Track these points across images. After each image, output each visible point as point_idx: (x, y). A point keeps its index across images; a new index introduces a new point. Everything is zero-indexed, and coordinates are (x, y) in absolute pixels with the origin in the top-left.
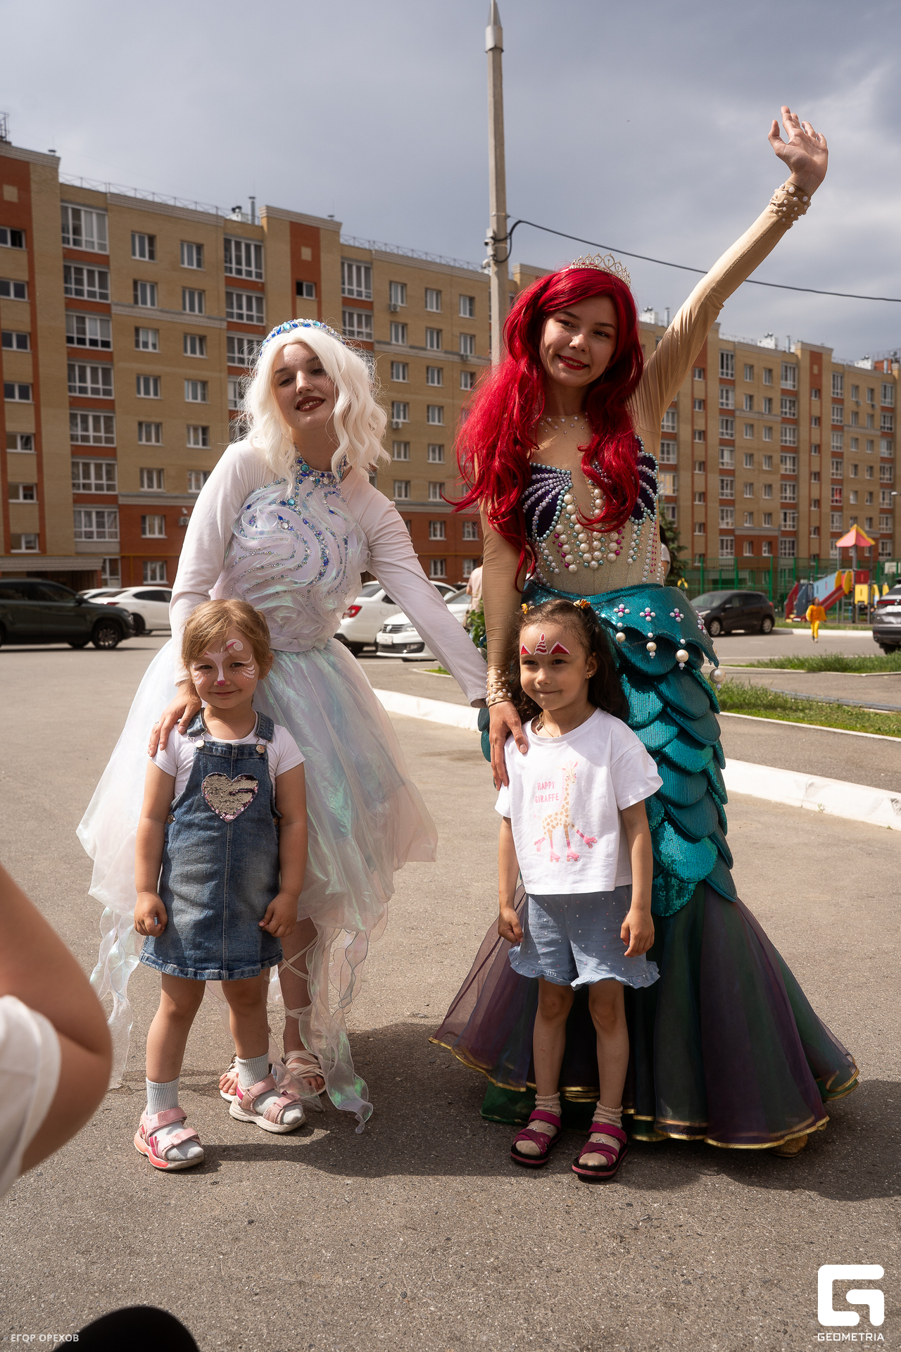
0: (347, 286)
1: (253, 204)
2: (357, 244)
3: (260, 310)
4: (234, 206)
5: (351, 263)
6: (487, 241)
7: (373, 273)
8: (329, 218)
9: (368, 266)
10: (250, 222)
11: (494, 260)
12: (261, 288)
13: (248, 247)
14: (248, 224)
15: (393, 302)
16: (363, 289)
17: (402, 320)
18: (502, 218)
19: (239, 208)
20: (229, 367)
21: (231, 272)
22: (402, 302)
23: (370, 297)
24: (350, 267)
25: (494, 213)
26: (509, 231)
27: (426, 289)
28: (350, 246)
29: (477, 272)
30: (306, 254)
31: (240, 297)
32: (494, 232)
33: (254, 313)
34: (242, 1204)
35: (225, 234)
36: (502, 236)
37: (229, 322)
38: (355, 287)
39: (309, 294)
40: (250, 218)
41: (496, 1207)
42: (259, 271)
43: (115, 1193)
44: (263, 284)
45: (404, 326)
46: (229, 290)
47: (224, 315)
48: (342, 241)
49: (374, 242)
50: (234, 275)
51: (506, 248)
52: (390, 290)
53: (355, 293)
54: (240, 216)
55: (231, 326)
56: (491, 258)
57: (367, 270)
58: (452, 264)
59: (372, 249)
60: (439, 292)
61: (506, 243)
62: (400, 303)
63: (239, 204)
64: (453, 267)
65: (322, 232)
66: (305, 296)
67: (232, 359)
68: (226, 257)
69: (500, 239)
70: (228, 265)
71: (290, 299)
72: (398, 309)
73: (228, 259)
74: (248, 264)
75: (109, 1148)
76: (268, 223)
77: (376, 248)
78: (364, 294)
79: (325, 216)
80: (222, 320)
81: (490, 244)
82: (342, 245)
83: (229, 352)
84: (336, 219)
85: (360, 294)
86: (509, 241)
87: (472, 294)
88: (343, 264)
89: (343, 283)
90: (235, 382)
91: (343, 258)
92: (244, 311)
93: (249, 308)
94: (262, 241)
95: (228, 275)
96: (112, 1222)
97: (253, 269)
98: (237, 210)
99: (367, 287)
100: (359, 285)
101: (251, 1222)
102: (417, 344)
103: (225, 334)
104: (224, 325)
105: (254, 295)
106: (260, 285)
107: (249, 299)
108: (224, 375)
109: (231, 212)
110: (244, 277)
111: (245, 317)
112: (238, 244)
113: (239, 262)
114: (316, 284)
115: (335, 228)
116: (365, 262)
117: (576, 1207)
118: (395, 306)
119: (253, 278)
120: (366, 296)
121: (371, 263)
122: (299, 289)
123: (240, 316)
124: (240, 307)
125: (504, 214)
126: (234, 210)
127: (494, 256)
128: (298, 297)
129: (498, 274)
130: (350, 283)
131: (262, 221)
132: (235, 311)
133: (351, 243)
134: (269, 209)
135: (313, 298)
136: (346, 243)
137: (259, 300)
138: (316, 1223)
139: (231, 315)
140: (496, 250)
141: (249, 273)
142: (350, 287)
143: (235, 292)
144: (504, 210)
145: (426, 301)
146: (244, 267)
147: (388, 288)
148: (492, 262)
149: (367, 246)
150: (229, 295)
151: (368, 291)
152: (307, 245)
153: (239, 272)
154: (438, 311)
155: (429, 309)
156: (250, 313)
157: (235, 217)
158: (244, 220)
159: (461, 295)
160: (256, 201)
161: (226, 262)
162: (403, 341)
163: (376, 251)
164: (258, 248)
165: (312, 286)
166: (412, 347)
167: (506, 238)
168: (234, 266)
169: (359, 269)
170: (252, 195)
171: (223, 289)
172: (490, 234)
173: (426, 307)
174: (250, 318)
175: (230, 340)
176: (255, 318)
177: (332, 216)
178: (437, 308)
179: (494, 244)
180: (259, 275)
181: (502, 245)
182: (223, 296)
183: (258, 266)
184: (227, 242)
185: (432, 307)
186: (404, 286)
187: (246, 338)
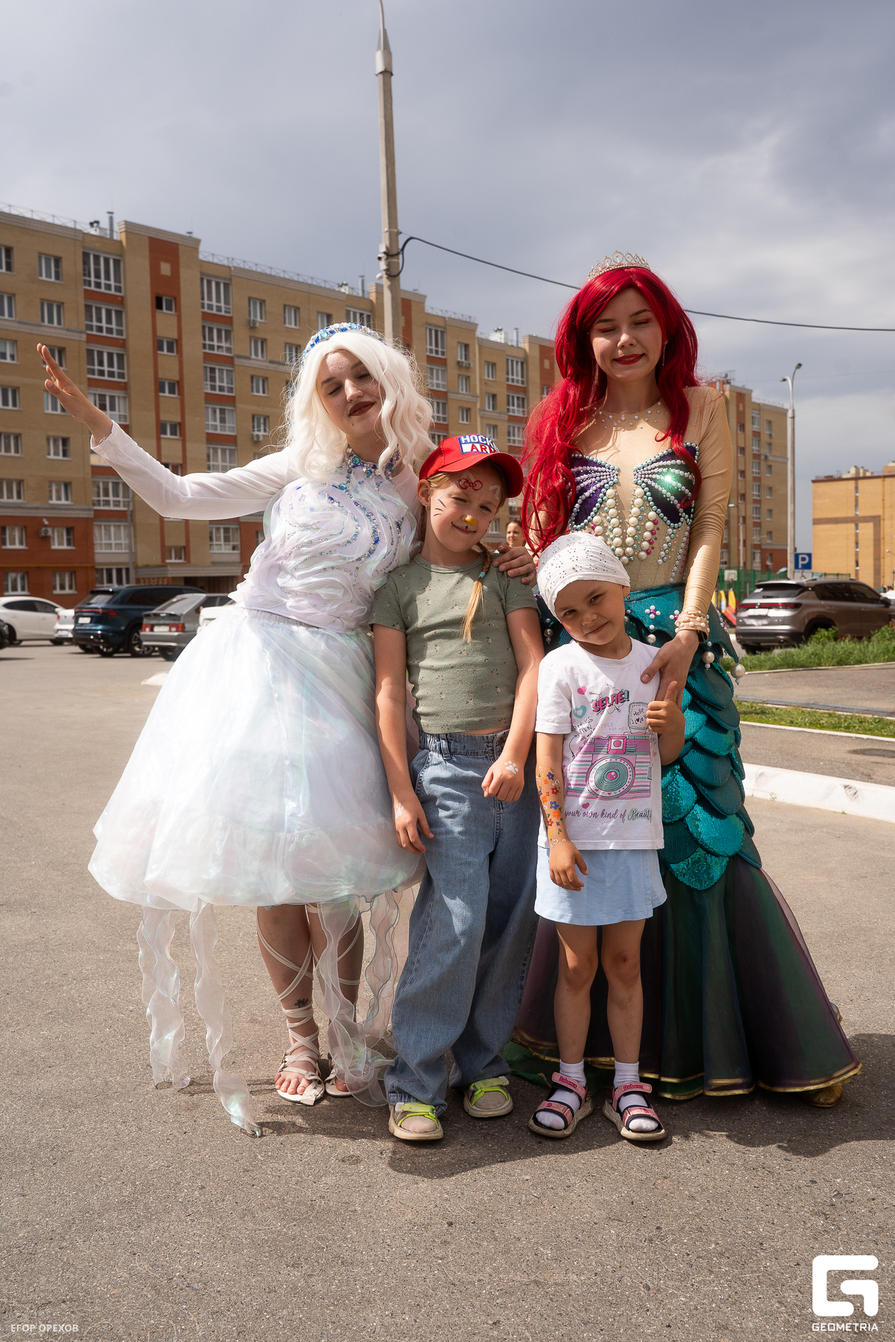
0: (206, 302)
1: (111, 219)
2: (216, 261)
3: (119, 323)
4: (92, 220)
5: (210, 278)
6: (380, 255)
7: (232, 289)
8: (188, 235)
9: (227, 282)
10: (108, 237)
11: (387, 274)
12: (121, 301)
13: (107, 261)
14: (106, 239)
15: (252, 318)
16: (222, 304)
17: (261, 335)
18: (394, 234)
19: (97, 222)
20: (89, 379)
21: (90, 285)
22: (261, 318)
23: (229, 313)
24: (209, 283)
25: (386, 229)
26: (400, 247)
27: (285, 306)
28: (209, 263)
29: (334, 290)
30: (165, 269)
31: (99, 310)
32: (387, 248)
33: (114, 326)
35: (84, 247)
36: (395, 252)
37: (88, 335)
38: (214, 303)
39: (169, 308)
40: (108, 232)
42: (118, 284)
44: (122, 297)
45: (264, 341)
46: (89, 303)
47: (83, 328)
48: (201, 257)
49: (233, 259)
50: (93, 288)
51: (398, 263)
52: (249, 306)
53: (215, 308)
54: (98, 230)
55: (90, 339)
56: (384, 272)
57: (226, 286)
58: (309, 281)
59: (231, 265)
60: (297, 309)
61: (398, 259)
62: (258, 319)
63: (97, 219)
64: (311, 285)
65: (181, 248)
66: (164, 310)
67: (92, 372)
68: (84, 270)
69: (392, 255)
70: (87, 278)
71: (149, 313)
72: (257, 325)
73: (87, 273)
74: (108, 278)
76: (127, 238)
77: (235, 265)
78: (223, 309)
79: (182, 231)
80: (81, 332)
81: (383, 259)
82: (202, 261)
83: (88, 364)
84: (195, 235)
85: (219, 309)
86: (401, 256)
87: (330, 312)
88: (202, 280)
89: (203, 299)
90: (95, 394)
91: (202, 273)
92: (104, 324)
93: (109, 321)
94: (121, 256)
95: (87, 288)
97: (112, 282)
98: (95, 225)
99: (226, 302)
100: (218, 300)
102: (276, 359)
103: (85, 347)
104: (84, 337)
105: (113, 308)
106: (119, 299)
107: (109, 312)
108: (85, 386)
109: (89, 226)
110: (103, 290)
111: (104, 330)
112: (97, 258)
113: (98, 276)
114: (175, 299)
115: (193, 244)
116: (224, 279)
118: (254, 322)
119: (113, 292)
120: (226, 312)
121: (230, 279)
122: (158, 303)
123: (100, 329)
124: (99, 320)
125: (396, 230)
126: (92, 224)
127: (387, 270)
128: (158, 311)
129: (391, 288)
130: (210, 298)
131: (119, 235)
132: (95, 323)
133: (210, 259)
134: (128, 224)
135: (173, 312)
136: (205, 259)
137: (119, 313)
139: (90, 327)
140: (389, 265)
141: (108, 287)
142: (210, 303)
143: (94, 305)
144: (396, 227)
145: (285, 318)
146: (103, 281)
147: (247, 304)
148: (385, 276)
149: (225, 263)
150: (88, 308)
151: (227, 306)
152: (166, 261)
153: (98, 285)
154: (297, 327)
155: (287, 325)
156: (109, 326)
157: (93, 231)
158: (102, 234)
159: (318, 312)
160: (114, 216)
161: (85, 275)
162: (262, 356)
163: (235, 267)
164: (117, 262)
165: (171, 301)
166: (271, 362)
167: (398, 254)
168: (93, 279)
169: (218, 285)
170: (110, 210)
171: (82, 302)
172: (383, 249)
173: (285, 323)
174: (110, 331)
175: (90, 352)
176: (114, 331)
177: (190, 233)
178: (296, 325)
179: (387, 259)
180: (118, 289)
181: (394, 260)
182: (82, 308)
183: (117, 279)
184: (86, 256)
185: (290, 324)
186: (262, 302)
187: (106, 350)
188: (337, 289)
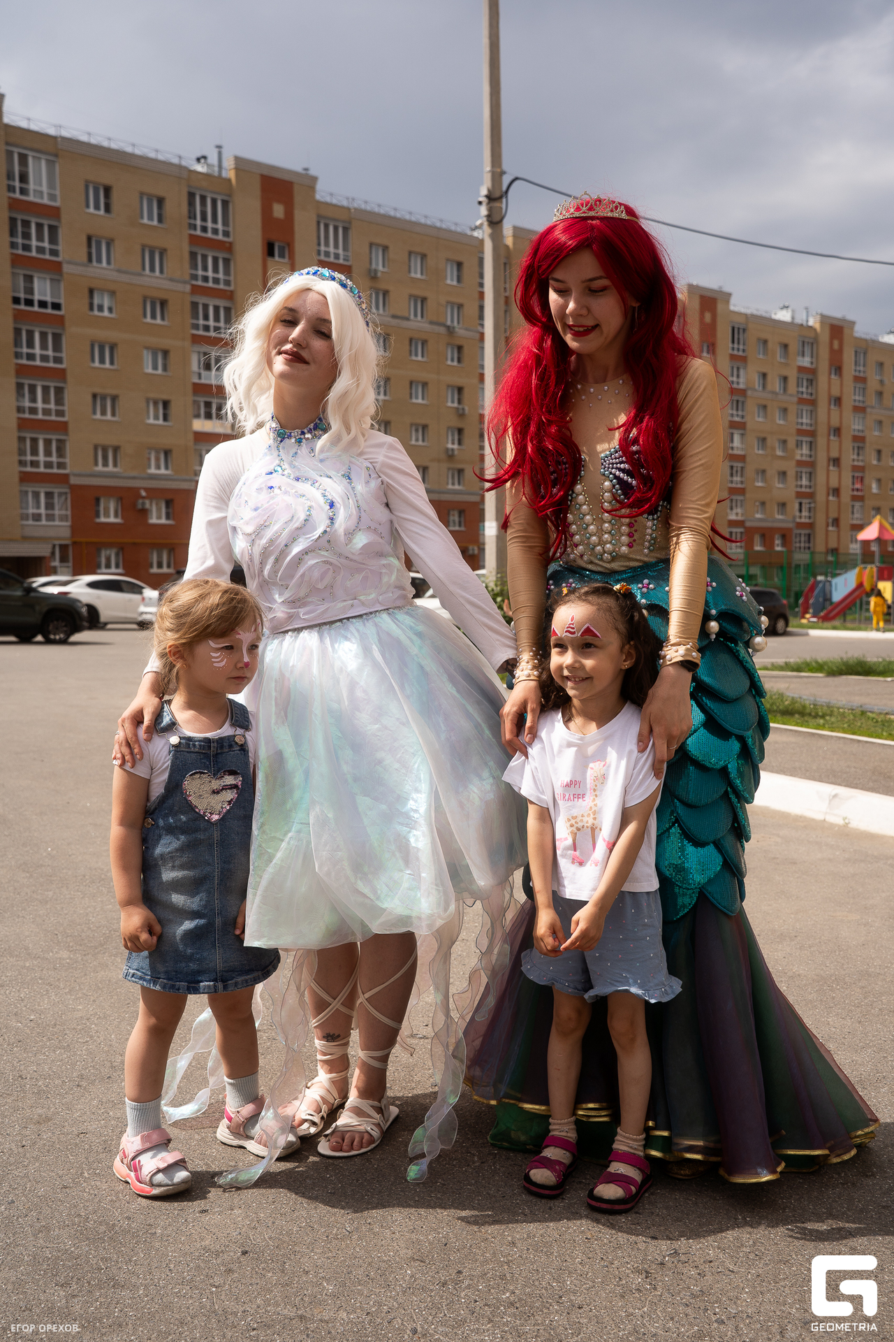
0: (323, 248)
1: (220, 154)
2: (334, 201)
3: (227, 272)
4: (199, 155)
5: (327, 222)
6: (481, 199)
7: (352, 234)
8: (304, 172)
9: (346, 225)
10: (216, 174)
11: (488, 221)
12: (228, 248)
13: (214, 202)
14: (214, 177)
15: (374, 266)
16: (340, 251)
17: (383, 286)
18: (497, 175)
19: (205, 157)
20: (193, 335)
21: (195, 229)
22: (384, 266)
23: (348, 260)
24: (326, 226)
25: (488, 169)
26: (504, 188)
27: (410, 253)
28: (327, 204)
29: (466, 235)
30: (278, 211)
31: (205, 257)
32: (489, 190)
33: (221, 276)
34: (234, 1234)
35: (189, 186)
36: (497, 194)
37: (193, 286)
38: (331, 249)
39: (282, 255)
40: (216, 169)
41: (509, 1238)
42: (226, 229)
43: (95, 1222)
44: (231, 243)
45: (386, 293)
46: (195, 249)
47: (187, 277)
48: (318, 197)
49: (353, 199)
50: (199, 232)
51: (501, 208)
52: (371, 253)
53: (332, 256)
54: (206, 167)
55: (196, 290)
56: (485, 219)
57: (346, 230)
58: (438, 224)
59: (351, 206)
60: (424, 256)
61: (501, 202)
62: (380, 268)
63: (204, 153)
64: (439, 229)
65: (296, 189)
66: (277, 258)
67: (196, 327)
68: (189, 212)
69: (495, 198)
70: (192, 221)
71: (260, 261)
72: (379, 274)
73: (192, 215)
74: (215, 221)
75: (86, 1174)
76: (237, 176)
77: (355, 205)
78: (341, 257)
79: (298, 168)
80: (185, 282)
81: (484, 204)
82: (319, 202)
83: (193, 318)
84: (312, 172)
85: (337, 256)
86: (504, 200)
87: (460, 259)
88: (318, 223)
89: (319, 244)
90: (199, 352)
91: (319, 216)
92: (210, 274)
93: (216, 270)
94: (230, 196)
95: (192, 232)
96: (93, 1252)
97: (220, 226)
98: (202, 161)
99: (345, 249)
100: (336, 246)
101: (244, 1253)
102: (399, 314)
103: (189, 299)
104: (188, 288)
105: (221, 255)
106: (227, 245)
107: (215, 260)
108: (187, 343)
109: (195, 162)
110: (210, 235)
111: (211, 280)
112: (203, 199)
113: (204, 219)
114: (289, 245)
115: (310, 182)
116: (343, 221)
117: (596, 1240)
118: (376, 271)
119: (220, 237)
120: (344, 260)
121: (350, 223)
122: (270, 250)
123: (206, 279)
124: (205, 269)
125: (499, 170)
126: (198, 160)
127: (489, 216)
128: (270, 260)
129: (493, 237)
130: (327, 244)
131: (230, 173)
132: (200, 272)
133: (328, 199)
134: (238, 160)
135: (286, 260)
136: (322, 200)
137: (227, 262)
138: (316, 1254)
139: (195, 277)
140: (490, 210)
141: (215, 231)
142: (327, 249)
143: (200, 251)
144: (500, 165)
145: (410, 267)
146: (210, 224)
147: (368, 251)
148: (486, 224)
149: (345, 203)
150: (193, 255)
151: (346, 254)
152: (279, 201)
153: (204, 229)
154: (424, 277)
155: (413, 275)
156: (216, 276)
157: (200, 168)
158: (210, 171)
159: (448, 260)
160: (224, 151)
161: (190, 218)
162: (384, 310)
163: (355, 209)
164: (225, 204)
165: (284, 247)
166: (394, 317)
167: (500, 198)
168: (199, 222)
169: (336, 229)
170: (218, 143)
171: (186, 248)
172: (484, 192)
173: (410, 272)
174: (216, 281)
175: (194, 305)
176: (222, 282)
177: (306, 169)
178: (422, 274)
179: (488, 203)
180: (226, 234)
181: (496, 204)
182: (186, 256)
183: (225, 223)
184: (191, 196)
185: (416, 273)
186: (385, 249)
187: (212, 303)
188: (469, 233)
